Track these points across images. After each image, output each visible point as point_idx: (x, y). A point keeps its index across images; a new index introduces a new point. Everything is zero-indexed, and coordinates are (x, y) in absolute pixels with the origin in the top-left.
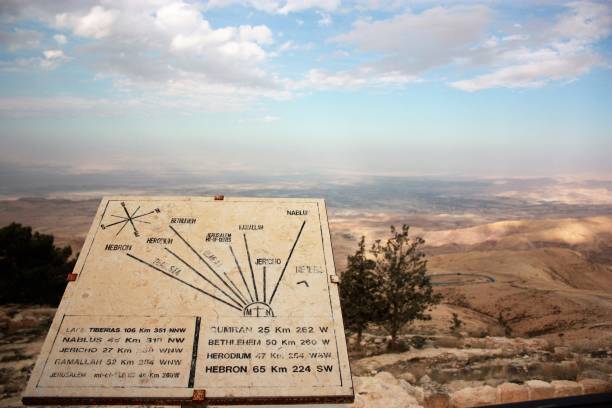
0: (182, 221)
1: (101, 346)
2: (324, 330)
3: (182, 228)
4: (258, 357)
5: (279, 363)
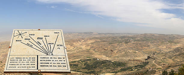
2: (64, 58)
3: (32, 36)
4: (50, 63)
5: (55, 65)
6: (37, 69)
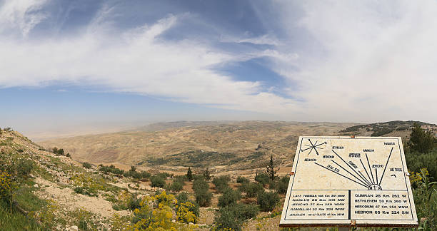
0: (337, 148)
1: (309, 203)
2: (404, 196)
3: (338, 151)
4: (376, 207)
5: (386, 210)
6: (349, 218)
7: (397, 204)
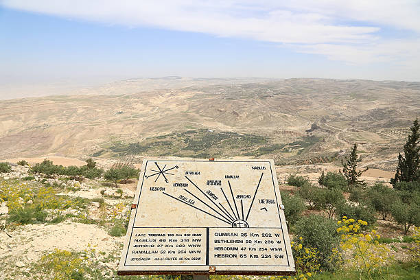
0: (192, 173)
1: (156, 244)
2: (277, 235)
3: (192, 177)
4: (242, 249)
5: (254, 253)
6: (207, 264)
7: (269, 246)
